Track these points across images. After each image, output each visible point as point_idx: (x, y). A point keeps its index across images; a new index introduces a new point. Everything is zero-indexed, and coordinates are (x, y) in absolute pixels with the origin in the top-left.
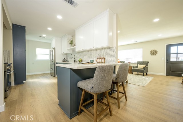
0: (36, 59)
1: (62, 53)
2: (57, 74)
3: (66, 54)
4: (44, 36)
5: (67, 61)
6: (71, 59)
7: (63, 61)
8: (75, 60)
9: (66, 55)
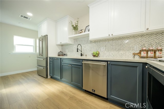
0: (14, 52)
1: (59, 43)
2: (50, 73)
3: (62, 45)
4: (29, 14)
5: (65, 55)
6: (78, 51)
7: (59, 55)
8: (81, 54)
9: (61, 47)
